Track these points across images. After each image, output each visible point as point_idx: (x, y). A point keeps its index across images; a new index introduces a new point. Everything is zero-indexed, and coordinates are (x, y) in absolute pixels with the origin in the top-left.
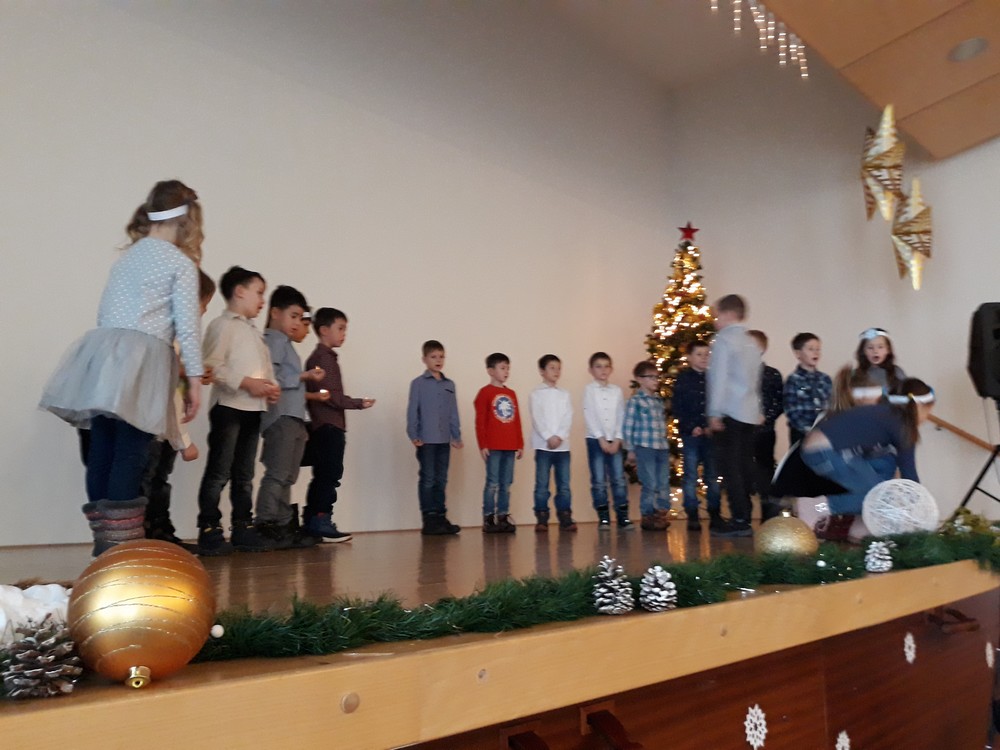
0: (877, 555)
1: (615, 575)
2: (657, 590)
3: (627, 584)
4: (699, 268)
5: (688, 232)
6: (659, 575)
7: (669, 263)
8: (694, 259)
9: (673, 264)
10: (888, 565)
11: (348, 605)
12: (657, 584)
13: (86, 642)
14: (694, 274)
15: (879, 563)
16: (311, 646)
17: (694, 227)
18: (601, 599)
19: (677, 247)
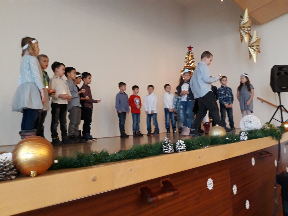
0: (243, 136)
1: (168, 143)
2: (180, 146)
3: (172, 145)
4: (193, 59)
5: (190, 48)
6: (181, 142)
7: (185, 58)
8: (192, 56)
9: (186, 58)
10: (247, 138)
11: (93, 153)
12: (180, 145)
13: (18, 165)
14: (192, 61)
15: (244, 138)
16: (83, 164)
17: (191, 47)
18: (165, 149)
19: (187, 53)
